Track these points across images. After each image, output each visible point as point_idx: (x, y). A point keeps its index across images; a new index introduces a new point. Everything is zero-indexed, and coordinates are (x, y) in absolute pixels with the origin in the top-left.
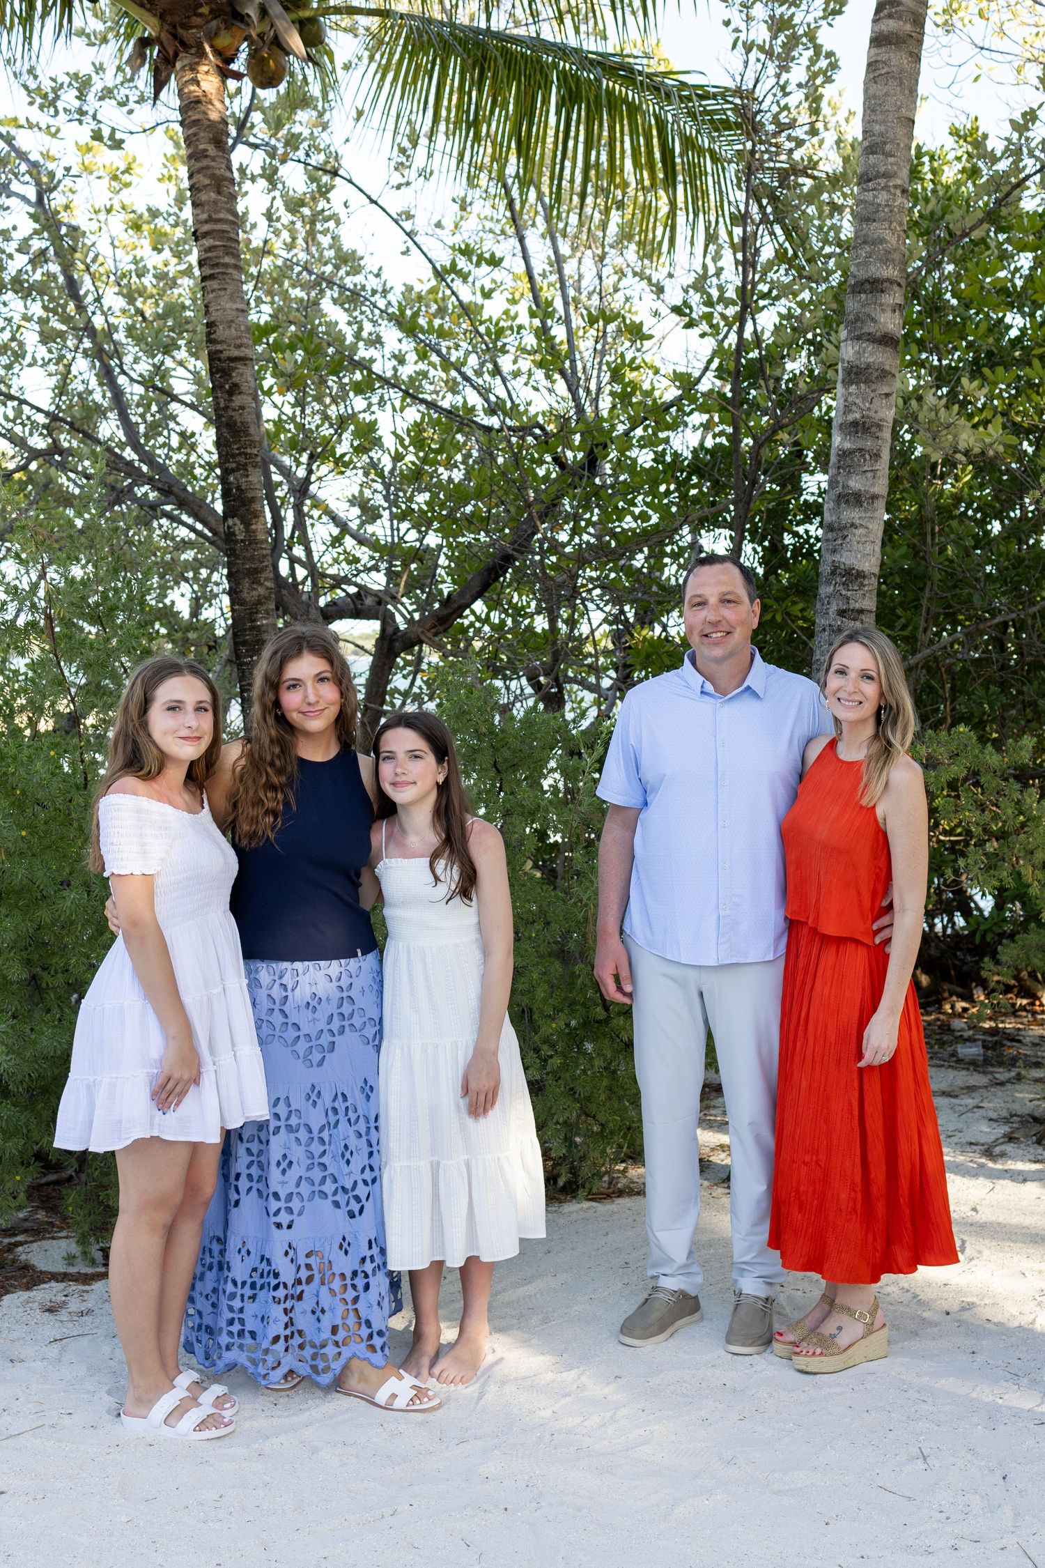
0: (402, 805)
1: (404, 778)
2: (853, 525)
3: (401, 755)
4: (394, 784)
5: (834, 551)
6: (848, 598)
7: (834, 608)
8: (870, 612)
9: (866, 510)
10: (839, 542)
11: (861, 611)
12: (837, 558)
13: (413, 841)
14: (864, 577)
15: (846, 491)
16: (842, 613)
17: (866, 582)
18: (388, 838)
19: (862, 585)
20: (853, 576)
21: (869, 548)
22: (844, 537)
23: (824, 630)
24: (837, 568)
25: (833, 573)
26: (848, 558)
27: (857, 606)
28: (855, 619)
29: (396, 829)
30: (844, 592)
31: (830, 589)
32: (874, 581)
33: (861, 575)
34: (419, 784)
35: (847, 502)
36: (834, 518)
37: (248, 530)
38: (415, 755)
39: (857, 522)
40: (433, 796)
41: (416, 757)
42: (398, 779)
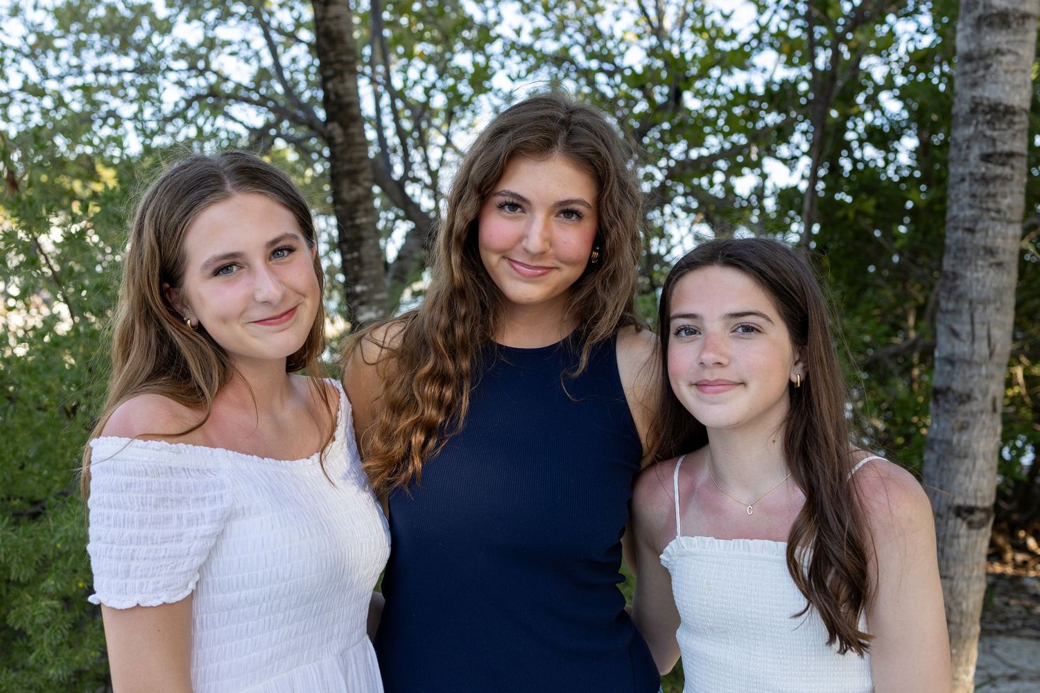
0: (719, 430)
1: (719, 374)
2: (999, 52)
3: (714, 325)
4: (700, 385)
5: (974, 85)
6: (994, 140)
7: (976, 152)
8: (1021, 155)
9: (1016, 32)
10: (981, 72)
11: (1011, 155)
12: (978, 92)
13: (738, 500)
14: (1014, 113)
15: (989, 11)
16: (986, 158)
17: (1017, 119)
18: (686, 498)
19: (1011, 123)
20: (999, 113)
21: (1019, 78)
22: (987, 67)
23: (963, 180)
24: (977, 104)
25: (973, 111)
26: (992, 92)
27: (1006, 148)
28: (1003, 164)
29: (704, 475)
30: (988, 133)
31: (969, 131)
32: (1025, 118)
33: (1009, 111)
34: (754, 386)
35: (991, 25)
36: (973, 46)
37: (346, 134)
38: (746, 327)
39: (1004, 47)
40: (779, 414)
41: (748, 329)
42: (707, 376)
